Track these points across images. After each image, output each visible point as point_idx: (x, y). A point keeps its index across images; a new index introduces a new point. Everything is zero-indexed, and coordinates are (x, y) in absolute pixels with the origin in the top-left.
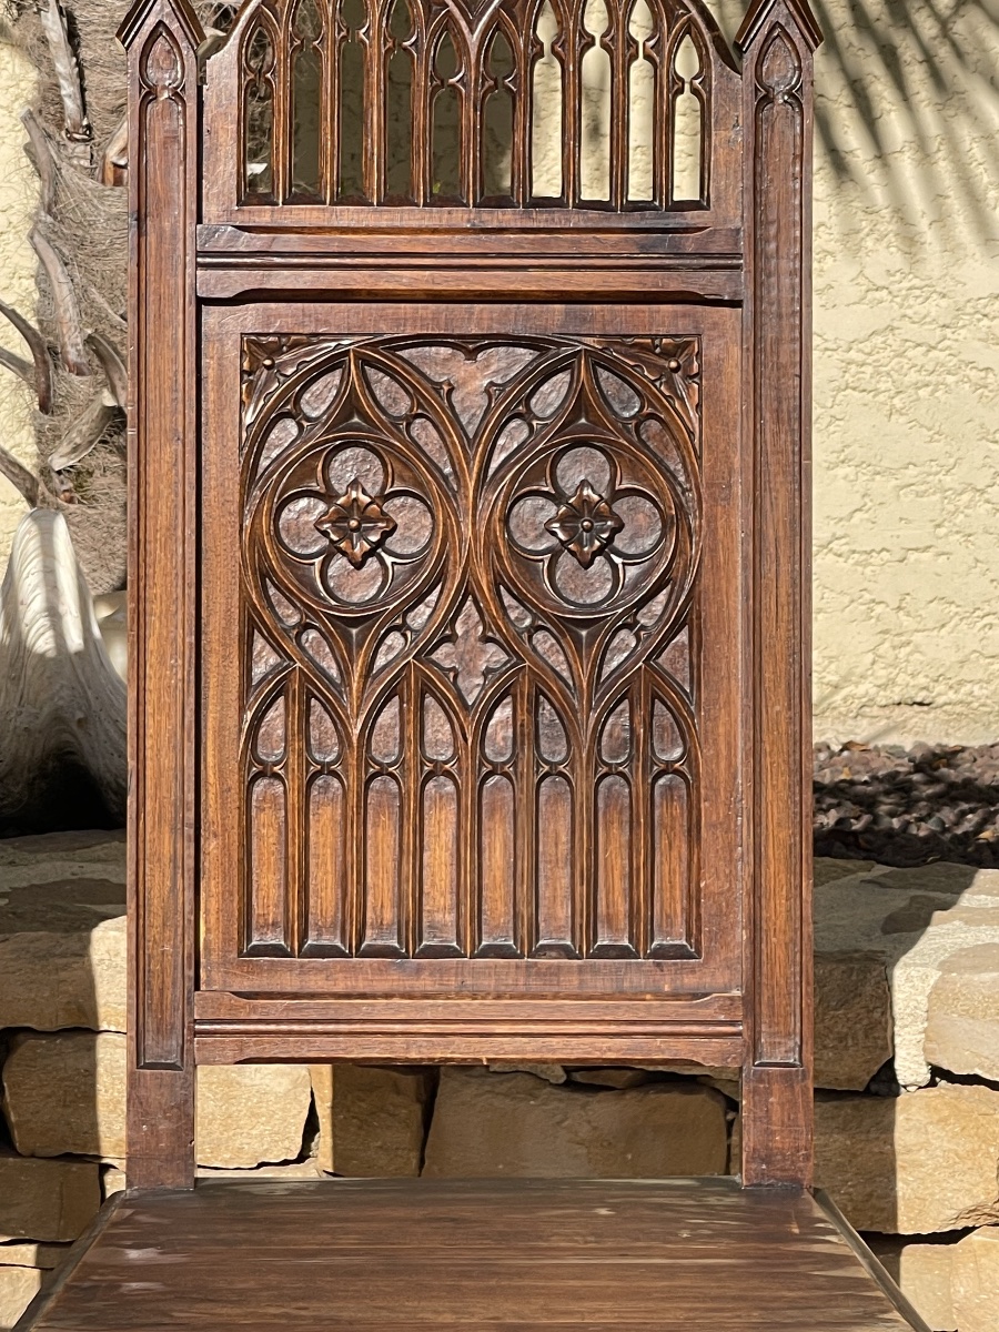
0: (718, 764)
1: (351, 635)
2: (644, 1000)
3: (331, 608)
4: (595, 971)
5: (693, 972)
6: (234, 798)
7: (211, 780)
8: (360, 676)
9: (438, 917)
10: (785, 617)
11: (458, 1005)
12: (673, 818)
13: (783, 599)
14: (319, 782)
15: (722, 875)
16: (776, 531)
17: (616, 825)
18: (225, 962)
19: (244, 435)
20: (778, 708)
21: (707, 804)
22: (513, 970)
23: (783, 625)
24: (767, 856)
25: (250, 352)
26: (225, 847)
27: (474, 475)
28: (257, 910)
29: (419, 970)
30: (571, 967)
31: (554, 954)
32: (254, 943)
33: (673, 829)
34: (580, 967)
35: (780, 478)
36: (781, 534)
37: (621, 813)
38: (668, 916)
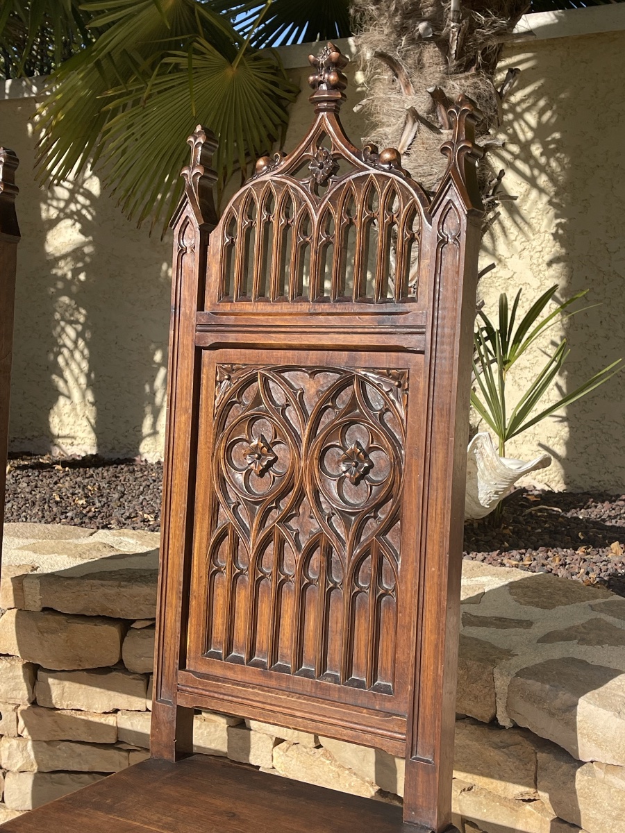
0: (407, 595)
1: (256, 509)
2: (362, 713)
3: (245, 496)
4: (346, 692)
5: (390, 701)
6: (204, 581)
7: (195, 571)
8: (255, 530)
9: (285, 651)
10: (439, 521)
11: (281, 698)
12: (389, 619)
13: (439, 511)
14: (240, 577)
15: (405, 653)
16: (437, 474)
17: (363, 618)
18: (196, 658)
19: (216, 411)
20: (433, 569)
21: (401, 615)
22: (310, 684)
23: (438, 525)
24: (425, 648)
25: (220, 372)
26: (199, 604)
27: (306, 436)
28: (214, 635)
29: (270, 676)
30: (335, 687)
31: (329, 679)
32: (212, 650)
33: (389, 624)
34: (339, 688)
35: (440, 446)
36: (440, 476)
37: (366, 612)
38: (385, 669)
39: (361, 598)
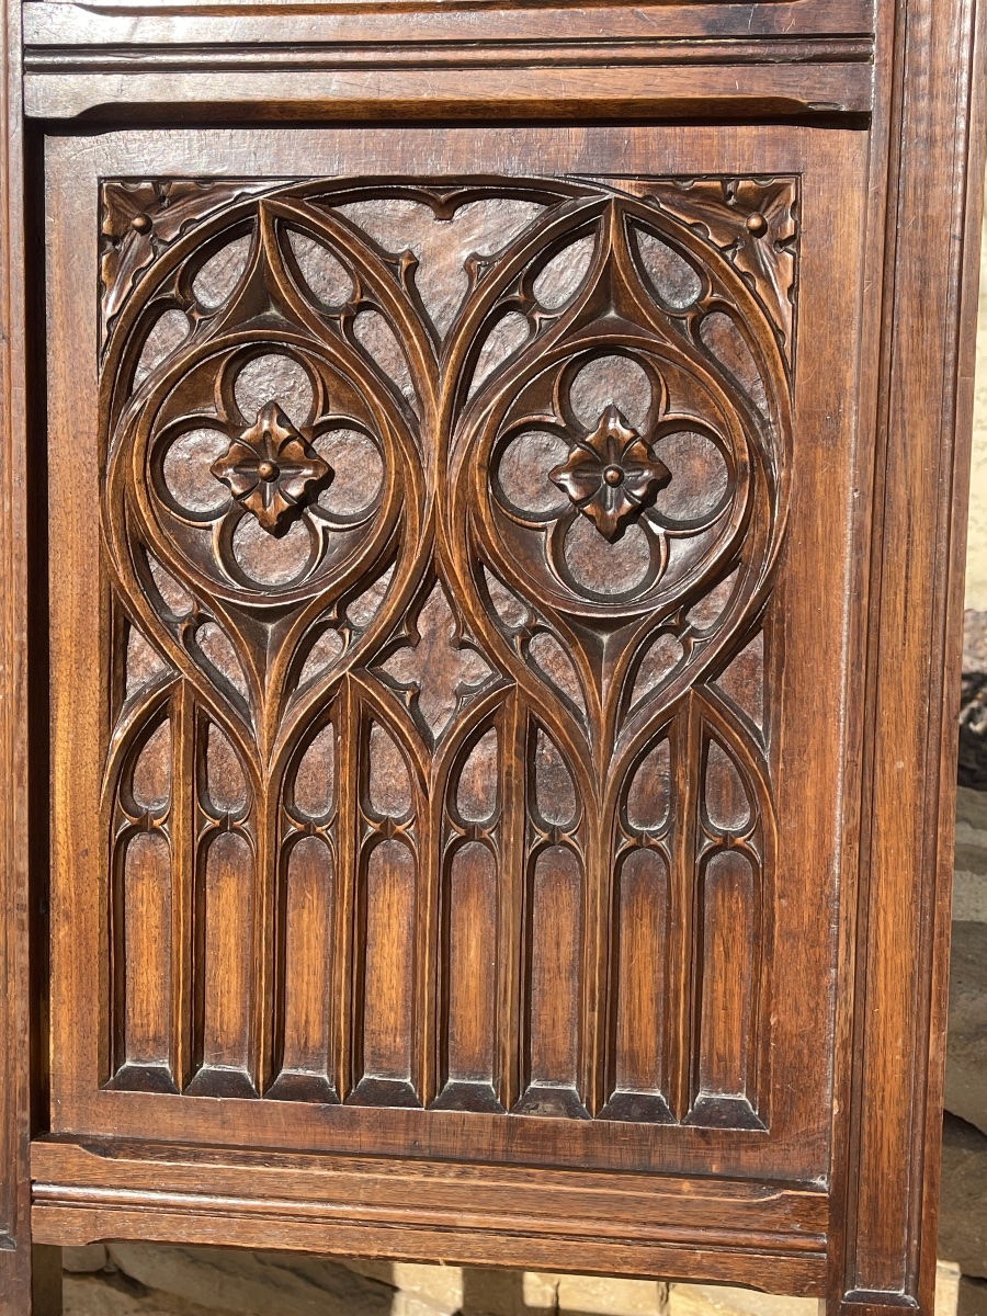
0: (802, 846)
1: (265, 633)
2: (679, 1192)
3: (233, 594)
4: (609, 1137)
5: (755, 1147)
6: (97, 865)
7: (61, 837)
8: (274, 695)
9: (387, 1040)
10: (918, 624)
11: (404, 1183)
12: (732, 917)
13: (916, 596)
14: (219, 841)
15: (803, 1009)
16: (910, 488)
17: (646, 921)
18: (82, 1095)
19: (105, 332)
20: (900, 765)
21: (783, 901)
22: (489, 1129)
23: (915, 637)
24: (875, 990)
25: (114, 206)
26: (82, 938)
27: (443, 398)
28: (133, 1019)
29: (352, 1122)
30: (573, 1129)
31: (549, 1107)
32: (129, 1063)
33: (731, 930)
34: (586, 1130)
35: (920, 404)
36: (918, 492)
37: (654, 903)
38: (720, 1059)
39: (638, 866)
